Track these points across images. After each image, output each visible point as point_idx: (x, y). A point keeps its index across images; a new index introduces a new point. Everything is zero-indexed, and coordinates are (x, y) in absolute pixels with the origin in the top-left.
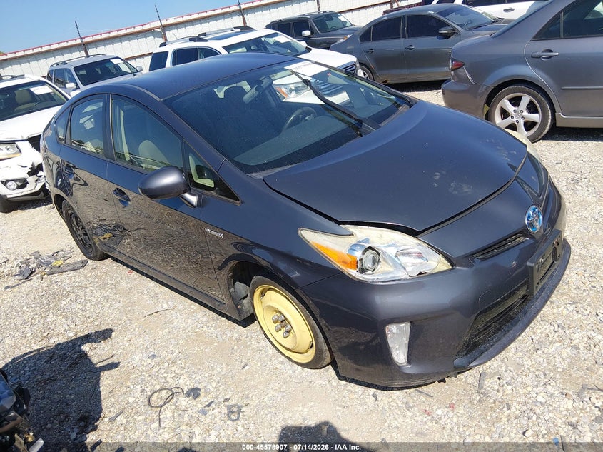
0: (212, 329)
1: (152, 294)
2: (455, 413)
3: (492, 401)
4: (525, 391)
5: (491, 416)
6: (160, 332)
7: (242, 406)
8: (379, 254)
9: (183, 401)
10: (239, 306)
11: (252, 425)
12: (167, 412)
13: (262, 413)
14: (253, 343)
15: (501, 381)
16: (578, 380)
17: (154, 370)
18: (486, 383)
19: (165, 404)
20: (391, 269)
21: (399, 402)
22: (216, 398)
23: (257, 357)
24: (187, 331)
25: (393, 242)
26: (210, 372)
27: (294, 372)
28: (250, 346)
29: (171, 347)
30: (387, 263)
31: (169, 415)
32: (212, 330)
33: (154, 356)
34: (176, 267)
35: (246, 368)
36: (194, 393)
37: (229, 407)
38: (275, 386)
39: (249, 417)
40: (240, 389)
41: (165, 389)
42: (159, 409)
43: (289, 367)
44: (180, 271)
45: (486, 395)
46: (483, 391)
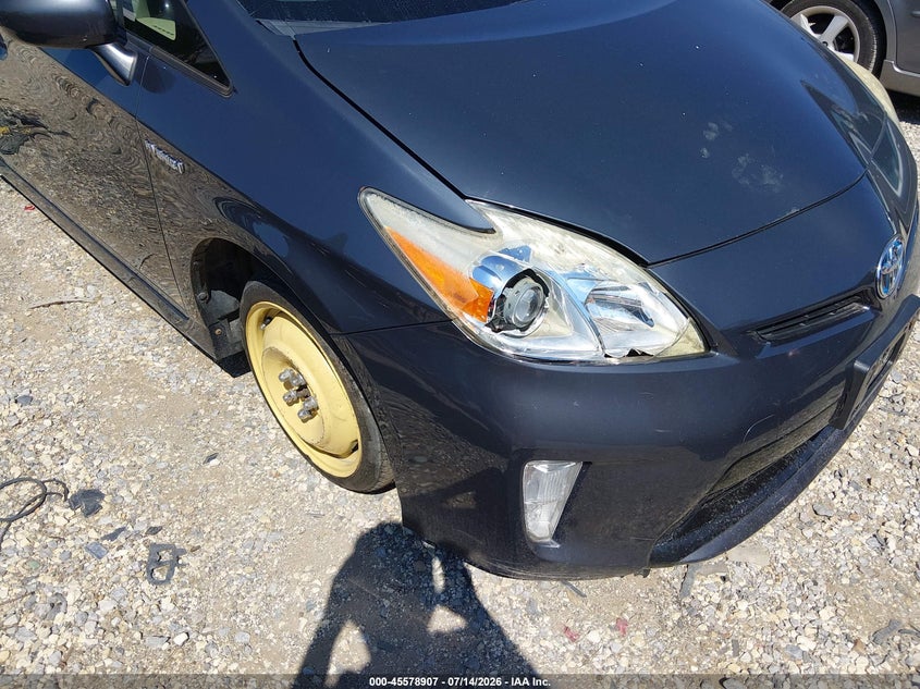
0: (163, 360)
1: (60, 263)
2: (626, 644)
3: (703, 628)
4: (773, 617)
5: (698, 665)
6: (55, 348)
7: (183, 552)
8: (546, 292)
9: (60, 515)
10: (217, 331)
11: (194, 601)
12: (19, 536)
13: (223, 574)
14: (240, 408)
15: (728, 584)
16: (880, 611)
17: (21, 431)
18: (697, 583)
19: (20, 516)
20: (567, 331)
21: (514, 598)
22: (132, 521)
23: (241, 443)
24: (110, 356)
25: (587, 267)
26: (134, 459)
27: (311, 488)
28: (234, 413)
29: (66, 386)
30: (561, 314)
31: (24, 543)
32: (162, 364)
33: (28, 400)
34: (115, 220)
35: (214, 462)
36: (88, 501)
37: (155, 549)
38: (264, 515)
39: (193, 580)
40: (188, 510)
41: (30, 480)
42: (5, 525)
43: (303, 477)
44: (121, 231)
45: (694, 612)
46: (687, 600)
